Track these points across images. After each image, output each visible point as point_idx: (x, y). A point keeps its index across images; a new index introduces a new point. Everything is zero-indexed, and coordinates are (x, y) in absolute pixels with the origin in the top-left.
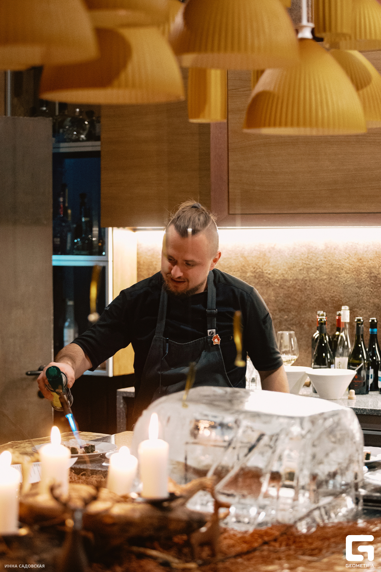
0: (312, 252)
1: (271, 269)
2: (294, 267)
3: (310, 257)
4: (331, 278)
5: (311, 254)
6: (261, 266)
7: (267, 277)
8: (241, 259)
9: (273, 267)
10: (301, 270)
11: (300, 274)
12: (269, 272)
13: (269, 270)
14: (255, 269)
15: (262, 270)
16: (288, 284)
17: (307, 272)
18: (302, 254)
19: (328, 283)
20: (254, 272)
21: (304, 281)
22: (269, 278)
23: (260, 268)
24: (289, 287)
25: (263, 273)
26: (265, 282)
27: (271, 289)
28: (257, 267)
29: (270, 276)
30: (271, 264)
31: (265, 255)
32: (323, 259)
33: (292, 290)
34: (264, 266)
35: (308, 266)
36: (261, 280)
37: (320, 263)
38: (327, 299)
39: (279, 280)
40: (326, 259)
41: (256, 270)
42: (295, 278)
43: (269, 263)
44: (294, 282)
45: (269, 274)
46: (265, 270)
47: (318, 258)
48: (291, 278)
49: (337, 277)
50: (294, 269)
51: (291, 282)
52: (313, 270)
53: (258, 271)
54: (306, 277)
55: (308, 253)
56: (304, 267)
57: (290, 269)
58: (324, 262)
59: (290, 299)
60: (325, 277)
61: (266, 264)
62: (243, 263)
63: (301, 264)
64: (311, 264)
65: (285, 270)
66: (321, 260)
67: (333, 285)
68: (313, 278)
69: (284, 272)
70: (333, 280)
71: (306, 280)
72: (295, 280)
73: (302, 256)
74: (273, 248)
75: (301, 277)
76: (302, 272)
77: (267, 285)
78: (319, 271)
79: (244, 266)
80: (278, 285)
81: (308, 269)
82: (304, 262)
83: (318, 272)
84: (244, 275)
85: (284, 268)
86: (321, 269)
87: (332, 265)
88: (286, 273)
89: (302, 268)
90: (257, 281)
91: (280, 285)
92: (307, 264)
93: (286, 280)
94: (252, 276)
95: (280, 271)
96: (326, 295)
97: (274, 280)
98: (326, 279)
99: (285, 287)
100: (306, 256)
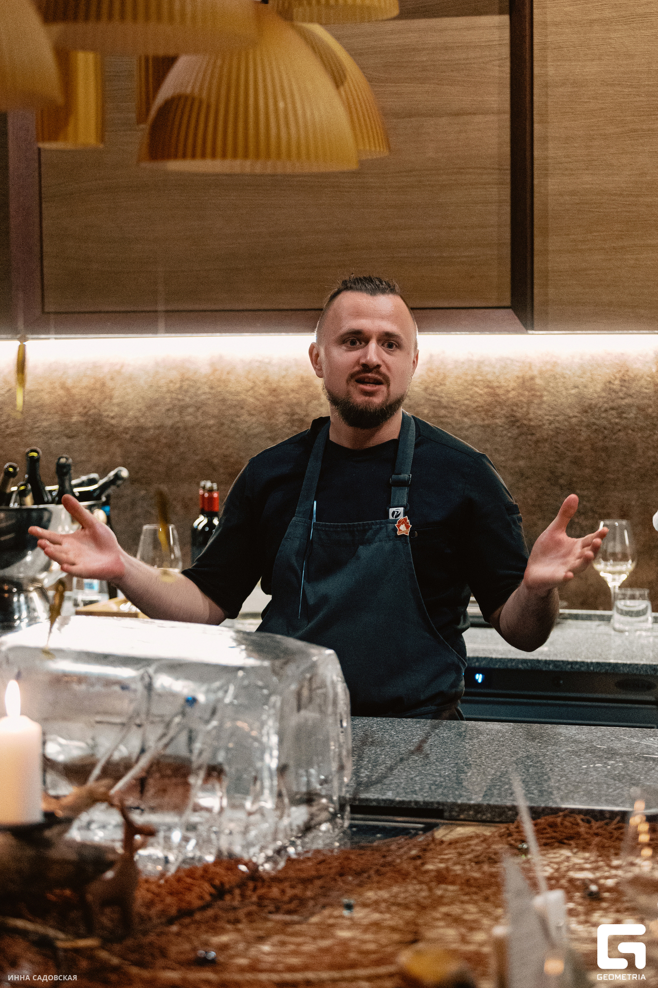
0: (187, 379)
1: (116, 409)
2: (156, 405)
3: (185, 387)
4: (222, 424)
5: (187, 382)
6: (97, 404)
7: (108, 423)
8: (61, 392)
9: (119, 405)
10: (168, 410)
11: (169, 417)
12: (112, 414)
13: (112, 411)
14: (86, 410)
15: (100, 411)
16: (145, 435)
17: (180, 413)
18: (171, 382)
19: (218, 433)
20: (86, 414)
21: (175, 429)
22: (112, 425)
23: (95, 408)
24: (147, 441)
25: (101, 415)
26: (107, 431)
27: (116, 443)
28: (88, 405)
29: (113, 422)
30: (115, 401)
31: (103, 385)
32: (207, 390)
33: (153, 445)
34: (104, 404)
35: (182, 403)
36: (98, 428)
37: (203, 397)
38: (216, 461)
39: (128, 428)
40: (213, 391)
41: (88, 411)
42: (158, 424)
43: (111, 398)
44: (157, 432)
45: (113, 418)
46: (106, 411)
47: (199, 388)
48: (150, 425)
49: (233, 421)
50: (157, 408)
51: (152, 432)
52: (191, 410)
53: (91, 412)
54: (178, 422)
55: (182, 381)
56: (174, 406)
57: (149, 408)
58: (209, 396)
59: (149, 462)
60: (212, 422)
61: (107, 401)
62: (65, 400)
63: (168, 400)
64: (187, 399)
65: (140, 410)
66: (205, 393)
67: (226, 436)
68: (190, 425)
69: (138, 414)
70: (226, 427)
71: (179, 428)
72: (159, 428)
73: (171, 385)
74: (119, 372)
75: (169, 422)
76: (170, 413)
77: (108, 437)
78: (201, 411)
79: (65, 404)
80: (128, 436)
81: (182, 409)
82: (174, 395)
83: (199, 414)
84: (66, 419)
85: (139, 406)
86: (204, 408)
87: (224, 400)
88: (143, 415)
89: (170, 406)
90: (89, 430)
91: (132, 437)
92: (179, 400)
93: (141, 429)
94: (81, 422)
95: (131, 413)
96: (214, 454)
97: (121, 429)
98: (214, 425)
99: (141, 441)
100: (178, 385)
